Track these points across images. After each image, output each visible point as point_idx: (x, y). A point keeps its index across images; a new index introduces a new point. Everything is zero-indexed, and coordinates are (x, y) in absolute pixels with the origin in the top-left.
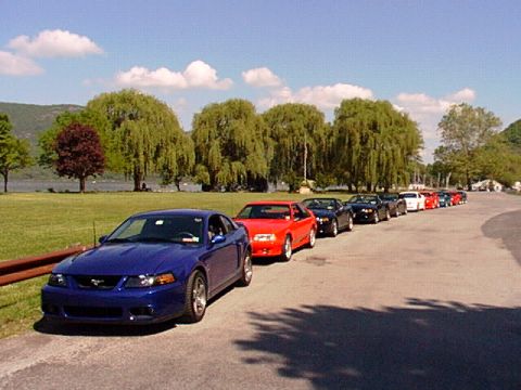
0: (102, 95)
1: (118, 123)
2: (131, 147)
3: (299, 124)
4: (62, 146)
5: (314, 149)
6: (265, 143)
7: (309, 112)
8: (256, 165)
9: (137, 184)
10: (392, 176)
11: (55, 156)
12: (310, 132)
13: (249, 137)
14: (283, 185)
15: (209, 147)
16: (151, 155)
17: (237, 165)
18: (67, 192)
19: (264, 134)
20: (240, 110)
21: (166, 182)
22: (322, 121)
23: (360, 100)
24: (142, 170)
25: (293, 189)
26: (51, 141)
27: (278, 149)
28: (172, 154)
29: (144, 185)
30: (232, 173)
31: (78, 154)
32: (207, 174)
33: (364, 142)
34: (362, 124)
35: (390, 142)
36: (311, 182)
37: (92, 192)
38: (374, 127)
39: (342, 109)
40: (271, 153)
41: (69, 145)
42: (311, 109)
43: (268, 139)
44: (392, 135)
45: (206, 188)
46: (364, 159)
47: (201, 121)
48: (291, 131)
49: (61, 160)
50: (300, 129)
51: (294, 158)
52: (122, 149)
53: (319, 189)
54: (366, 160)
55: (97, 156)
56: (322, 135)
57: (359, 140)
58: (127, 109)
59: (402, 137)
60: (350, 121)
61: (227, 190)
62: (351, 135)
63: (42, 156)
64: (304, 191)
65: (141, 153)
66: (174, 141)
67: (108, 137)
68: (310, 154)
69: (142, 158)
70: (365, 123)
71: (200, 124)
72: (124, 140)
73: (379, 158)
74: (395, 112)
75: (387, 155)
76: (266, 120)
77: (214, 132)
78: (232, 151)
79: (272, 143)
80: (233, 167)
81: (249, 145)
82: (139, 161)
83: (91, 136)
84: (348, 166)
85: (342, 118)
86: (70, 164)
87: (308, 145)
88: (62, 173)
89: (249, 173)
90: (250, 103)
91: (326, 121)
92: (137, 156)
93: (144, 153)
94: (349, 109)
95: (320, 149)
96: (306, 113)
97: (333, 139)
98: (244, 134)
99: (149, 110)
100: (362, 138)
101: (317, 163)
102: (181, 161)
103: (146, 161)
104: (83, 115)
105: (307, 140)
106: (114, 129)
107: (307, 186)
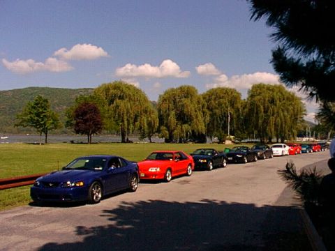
0: (103, 85)
1: (111, 102)
2: (119, 116)
3: (225, 101)
4: (77, 116)
5: (235, 116)
6: (204, 112)
7: (232, 93)
8: (198, 126)
9: (123, 138)
10: (285, 133)
11: (74, 122)
12: (232, 105)
13: (193, 109)
14: (216, 139)
15: (168, 115)
16: (131, 121)
17: (185, 127)
18: (82, 143)
19: (203, 107)
20: (187, 92)
21: (143, 137)
22: (240, 98)
23: (264, 85)
24: (126, 130)
25: (221, 141)
26: (72, 113)
27: (211, 116)
28: (144, 120)
29: (127, 139)
30: (182, 131)
31: (86, 120)
32: (167, 132)
33: (266, 112)
34: (264, 100)
35: (283, 111)
36: (232, 137)
37: (96, 143)
38: (272, 101)
39: (252, 91)
40: (208, 118)
41: (82, 115)
42: (233, 91)
43: (205, 110)
44: (284, 106)
45: (167, 141)
46: (266, 122)
47: (164, 99)
48: (220, 104)
49: (77, 124)
50: (225, 104)
51: (223, 122)
52: (114, 117)
53: (237, 141)
54: (267, 123)
55: (98, 121)
56: (239, 107)
57: (263, 110)
58: (117, 93)
59: (291, 108)
60: (257, 98)
61: (180, 142)
62: (258, 107)
63: (67, 122)
64: (228, 142)
65: (125, 120)
66: (146, 112)
67: (106, 110)
68: (232, 119)
69: (126, 122)
70: (267, 99)
71: (163, 101)
72: (115, 112)
73: (275, 121)
74: (286, 92)
75: (281, 119)
76: (204, 98)
77: (171, 105)
78: (183, 117)
79: (208, 113)
80: (183, 127)
81: (193, 114)
82: (124, 125)
83: (95, 110)
84: (256, 127)
85: (252, 96)
86: (83, 126)
87: (230, 114)
88: (77, 132)
89: (193, 131)
90: (194, 88)
91: (242, 98)
92: (123, 121)
93: (128, 120)
94: (257, 91)
95: (238, 116)
96: (230, 93)
97: (246, 110)
98: (190, 107)
99: (130, 93)
100: (264, 109)
101: (237, 124)
102: (150, 124)
103: (129, 124)
104: (91, 97)
105: (230, 110)
106: (110, 105)
107: (230, 139)
